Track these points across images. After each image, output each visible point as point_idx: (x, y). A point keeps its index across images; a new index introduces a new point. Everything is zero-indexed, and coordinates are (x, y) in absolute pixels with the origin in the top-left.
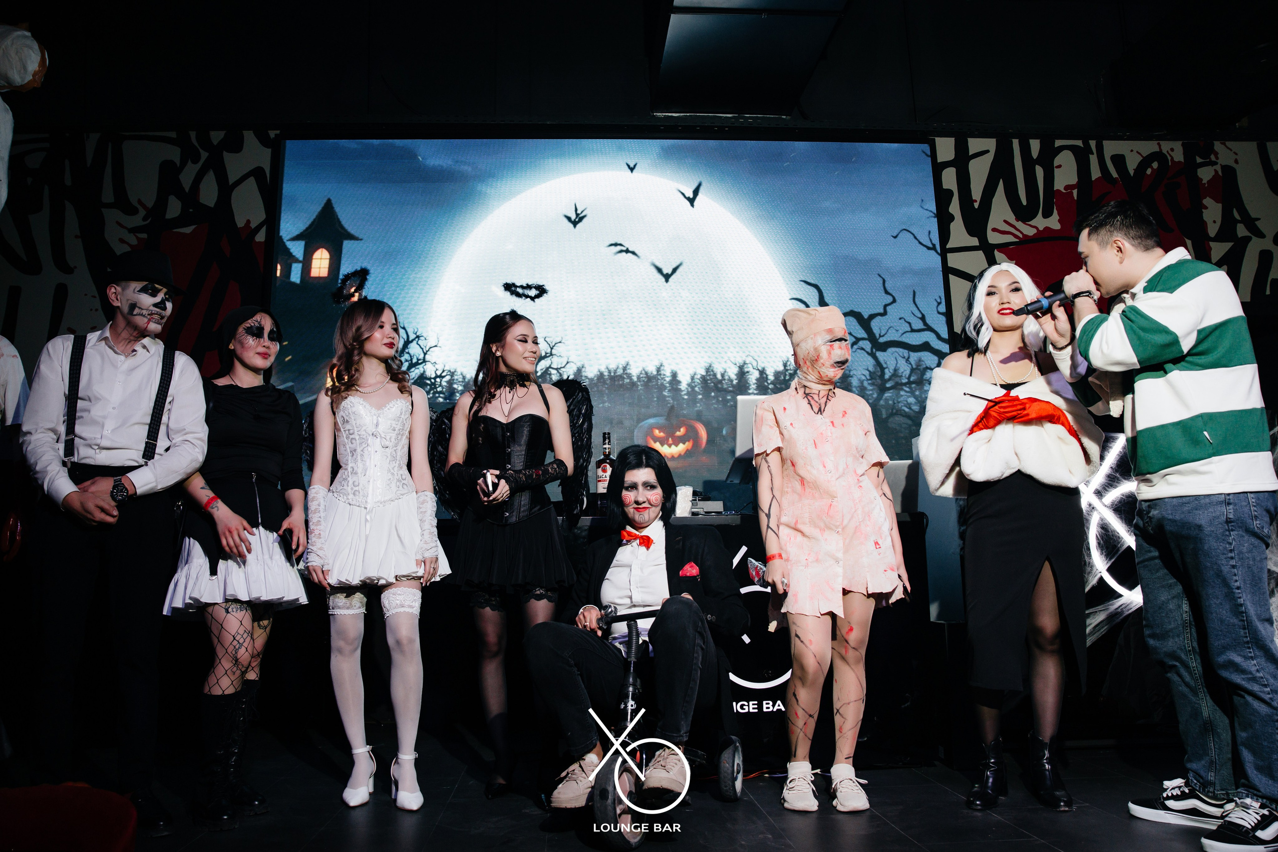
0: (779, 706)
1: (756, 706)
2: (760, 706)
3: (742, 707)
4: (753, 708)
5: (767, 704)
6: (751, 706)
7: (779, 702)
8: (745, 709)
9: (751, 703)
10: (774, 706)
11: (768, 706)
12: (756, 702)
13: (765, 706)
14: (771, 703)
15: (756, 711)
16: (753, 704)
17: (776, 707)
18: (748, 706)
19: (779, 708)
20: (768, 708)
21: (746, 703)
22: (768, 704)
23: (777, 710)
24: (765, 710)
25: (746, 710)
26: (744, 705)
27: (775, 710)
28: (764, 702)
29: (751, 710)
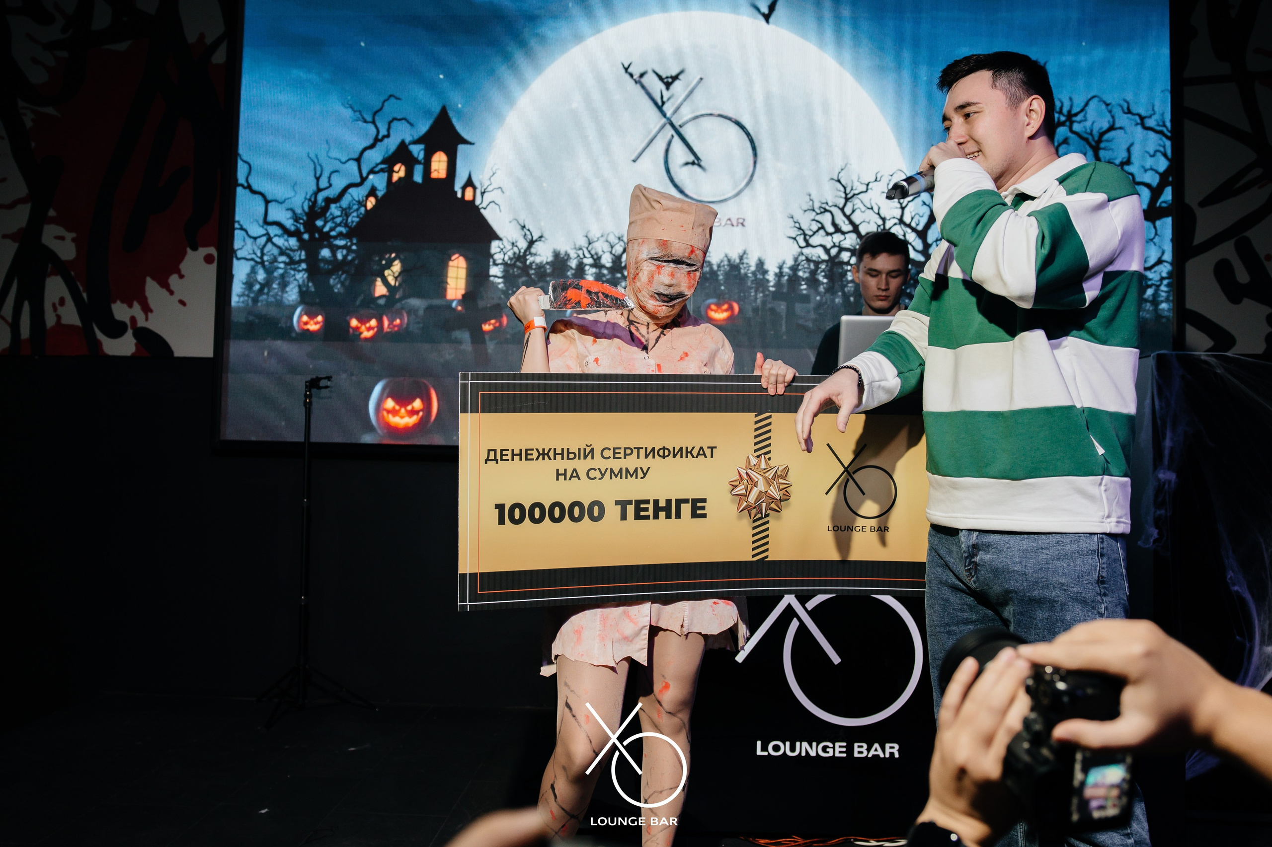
0: (876, 750)
1: (844, 749)
2: (850, 750)
3: (824, 749)
4: (840, 752)
5: (859, 747)
6: (837, 749)
7: (876, 745)
8: (828, 752)
9: (837, 744)
10: (869, 750)
11: (860, 749)
12: (845, 744)
13: (856, 749)
14: (865, 746)
15: (844, 755)
16: (840, 747)
17: (872, 752)
18: (834, 748)
19: (876, 753)
20: (860, 752)
21: (830, 745)
22: (862, 747)
23: (873, 755)
24: (856, 755)
25: (831, 754)
26: (828, 747)
27: (870, 755)
28: (856, 745)
29: (837, 755)
